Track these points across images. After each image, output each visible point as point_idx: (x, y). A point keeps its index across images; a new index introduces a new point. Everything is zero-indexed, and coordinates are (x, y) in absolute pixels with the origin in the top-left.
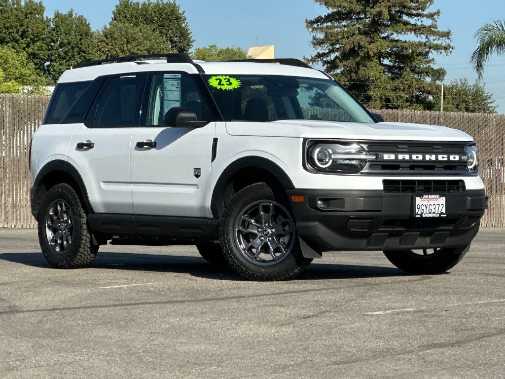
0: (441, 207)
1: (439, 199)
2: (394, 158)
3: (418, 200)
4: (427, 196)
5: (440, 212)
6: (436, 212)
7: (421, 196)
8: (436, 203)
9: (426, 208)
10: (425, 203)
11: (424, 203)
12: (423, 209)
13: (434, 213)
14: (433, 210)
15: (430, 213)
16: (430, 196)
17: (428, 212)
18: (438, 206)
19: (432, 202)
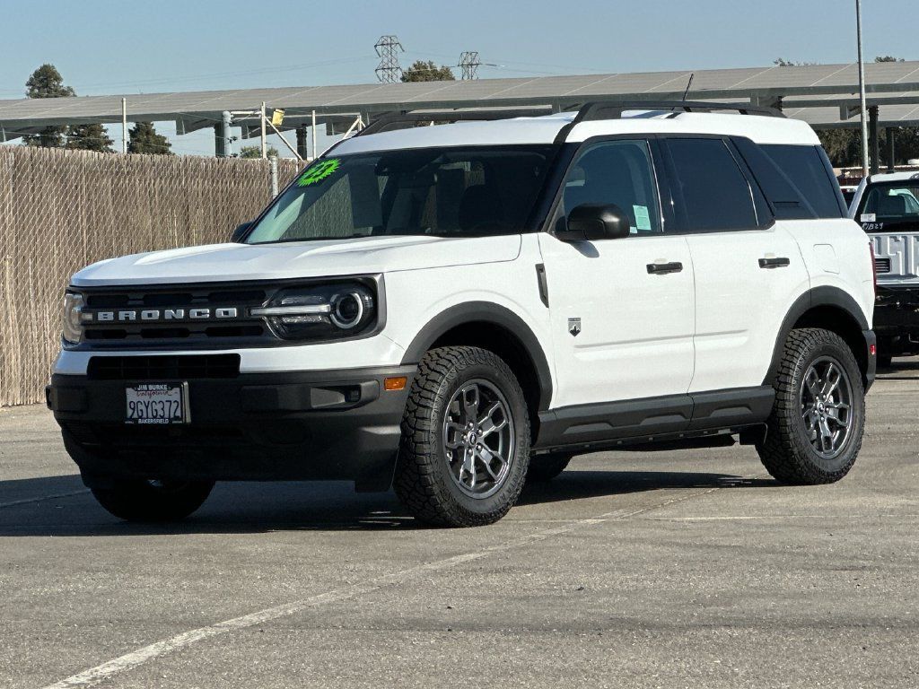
0: (174, 405)
1: (170, 392)
2: (112, 318)
3: (131, 395)
4: (145, 387)
5: (172, 416)
6: (167, 416)
7: (135, 386)
8: (164, 398)
9: (147, 407)
10: (146, 399)
11: (142, 399)
12: (142, 410)
13: (162, 417)
14: (161, 413)
15: (155, 417)
16: (151, 387)
17: (150, 415)
18: (169, 403)
19: (156, 398)
